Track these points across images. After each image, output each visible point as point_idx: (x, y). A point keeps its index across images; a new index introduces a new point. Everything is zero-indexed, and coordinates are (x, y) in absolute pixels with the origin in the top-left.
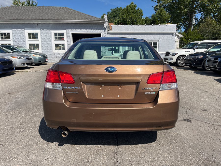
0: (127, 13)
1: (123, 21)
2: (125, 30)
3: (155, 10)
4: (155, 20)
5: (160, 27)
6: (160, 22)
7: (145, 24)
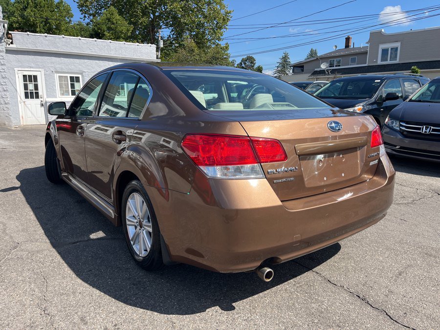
0: (35, 7)
1: (25, 24)
2: (48, 46)
3: (79, 8)
4: (101, 30)
5: (126, 48)
6: (113, 37)
7: (77, 36)
